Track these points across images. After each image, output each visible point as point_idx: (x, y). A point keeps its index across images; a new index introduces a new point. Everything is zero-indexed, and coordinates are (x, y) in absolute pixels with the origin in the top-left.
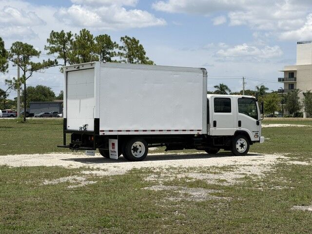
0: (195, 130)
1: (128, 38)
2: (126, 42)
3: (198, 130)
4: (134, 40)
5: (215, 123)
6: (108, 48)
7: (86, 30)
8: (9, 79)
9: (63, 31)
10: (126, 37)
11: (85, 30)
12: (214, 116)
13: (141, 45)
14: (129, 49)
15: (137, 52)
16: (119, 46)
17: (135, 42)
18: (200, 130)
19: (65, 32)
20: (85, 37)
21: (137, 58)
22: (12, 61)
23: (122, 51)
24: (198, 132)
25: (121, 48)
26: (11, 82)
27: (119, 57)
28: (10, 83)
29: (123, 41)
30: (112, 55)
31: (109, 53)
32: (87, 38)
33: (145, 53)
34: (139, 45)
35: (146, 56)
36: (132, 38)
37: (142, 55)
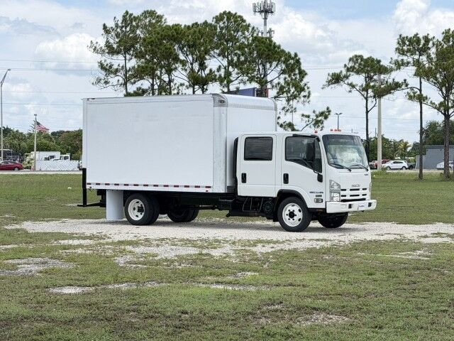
0: (203, 187)
3: (207, 187)
5: (244, 177)
8: (306, 113)
9: (417, 34)
12: (243, 166)
18: (209, 187)
19: (421, 36)
22: (348, 84)
24: (207, 189)
26: (308, 117)
28: (307, 119)
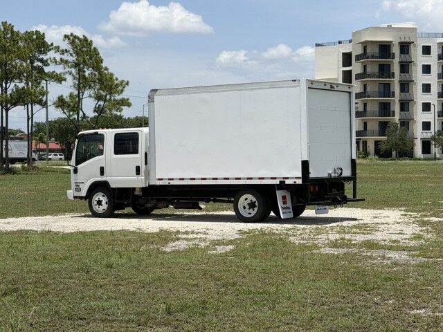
1: (76, 37)
2: (73, 43)
4: (86, 39)
6: (41, 52)
7: (8, 23)
10: (72, 34)
11: (6, 23)
13: (95, 48)
14: (77, 54)
15: (91, 58)
16: (61, 48)
17: (86, 42)
20: (7, 34)
21: (91, 69)
23: (66, 57)
25: (63, 52)
27: (62, 66)
29: (67, 41)
30: (45, 63)
31: (41, 61)
32: (9, 36)
33: (102, 61)
34: (92, 48)
35: (104, 65)
36: (81, 37)
37: (97, 63)
